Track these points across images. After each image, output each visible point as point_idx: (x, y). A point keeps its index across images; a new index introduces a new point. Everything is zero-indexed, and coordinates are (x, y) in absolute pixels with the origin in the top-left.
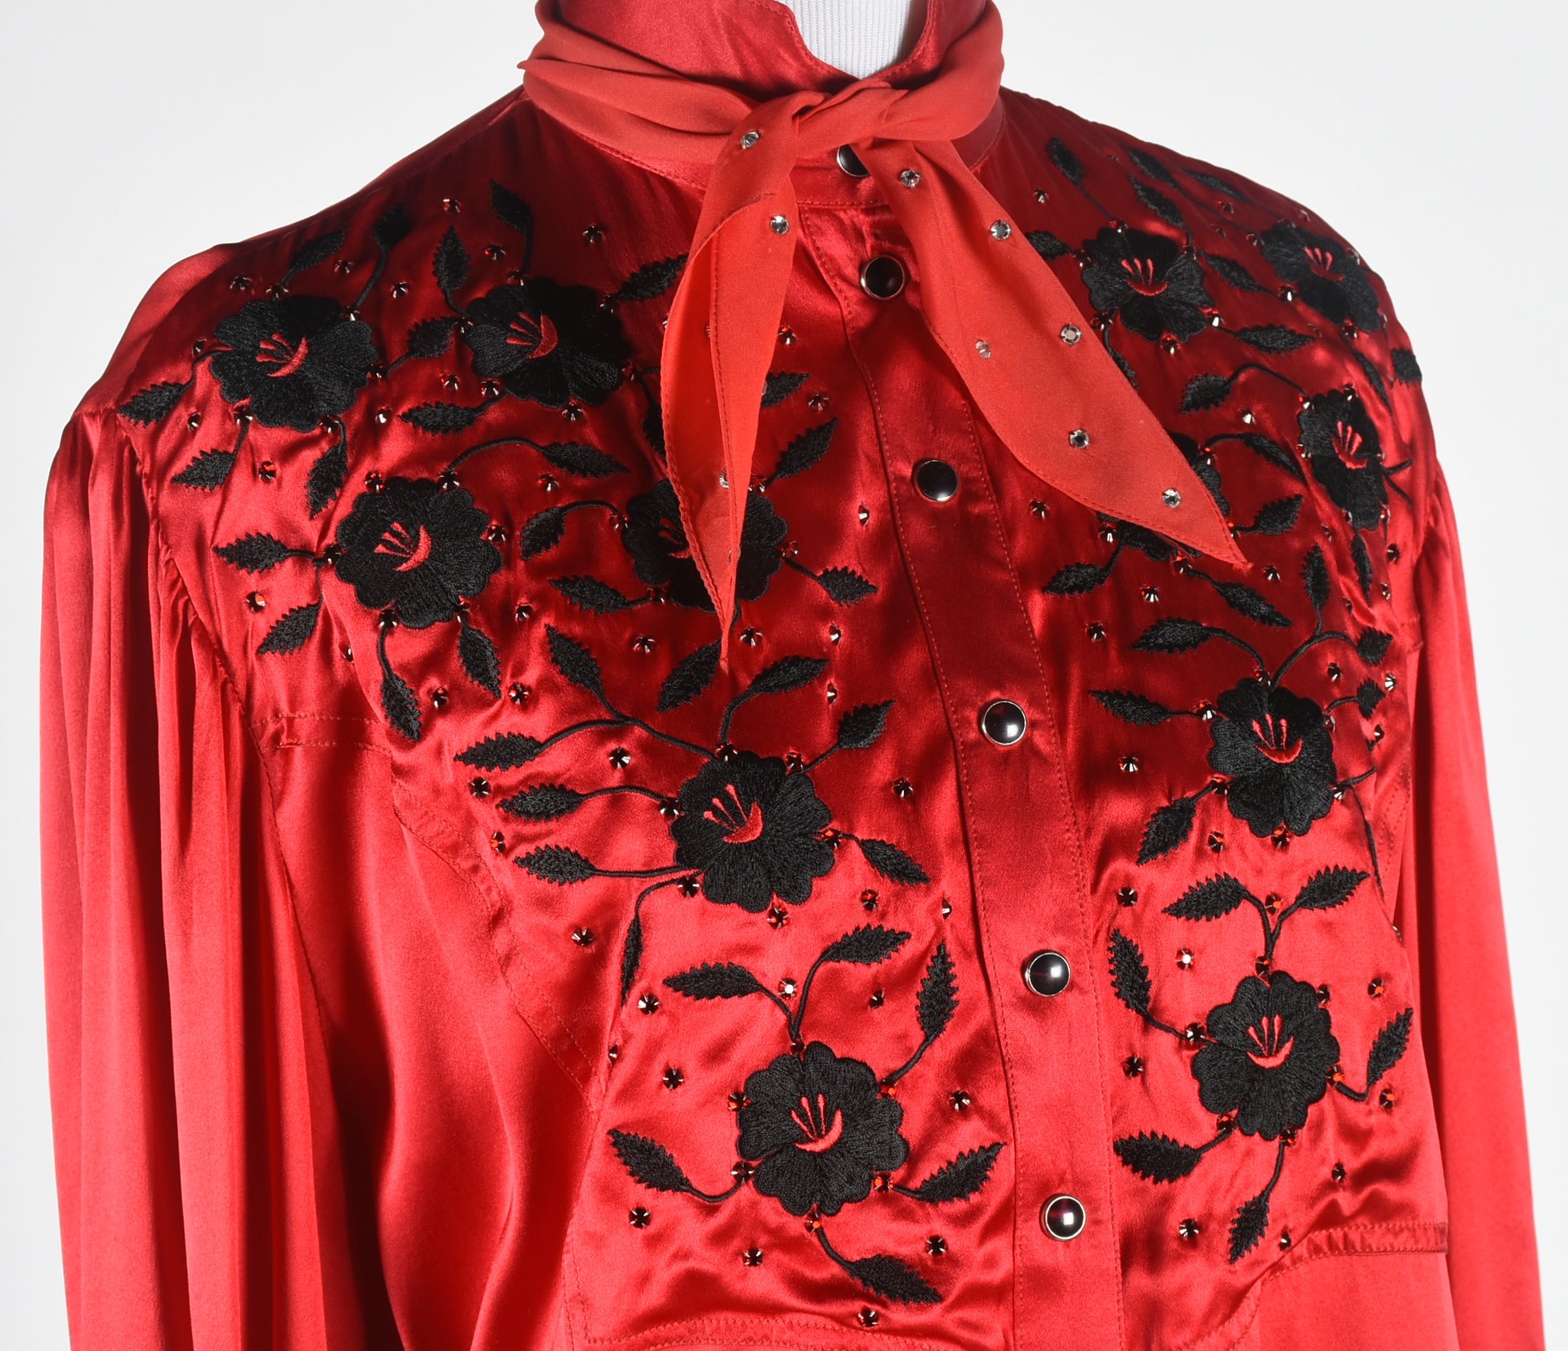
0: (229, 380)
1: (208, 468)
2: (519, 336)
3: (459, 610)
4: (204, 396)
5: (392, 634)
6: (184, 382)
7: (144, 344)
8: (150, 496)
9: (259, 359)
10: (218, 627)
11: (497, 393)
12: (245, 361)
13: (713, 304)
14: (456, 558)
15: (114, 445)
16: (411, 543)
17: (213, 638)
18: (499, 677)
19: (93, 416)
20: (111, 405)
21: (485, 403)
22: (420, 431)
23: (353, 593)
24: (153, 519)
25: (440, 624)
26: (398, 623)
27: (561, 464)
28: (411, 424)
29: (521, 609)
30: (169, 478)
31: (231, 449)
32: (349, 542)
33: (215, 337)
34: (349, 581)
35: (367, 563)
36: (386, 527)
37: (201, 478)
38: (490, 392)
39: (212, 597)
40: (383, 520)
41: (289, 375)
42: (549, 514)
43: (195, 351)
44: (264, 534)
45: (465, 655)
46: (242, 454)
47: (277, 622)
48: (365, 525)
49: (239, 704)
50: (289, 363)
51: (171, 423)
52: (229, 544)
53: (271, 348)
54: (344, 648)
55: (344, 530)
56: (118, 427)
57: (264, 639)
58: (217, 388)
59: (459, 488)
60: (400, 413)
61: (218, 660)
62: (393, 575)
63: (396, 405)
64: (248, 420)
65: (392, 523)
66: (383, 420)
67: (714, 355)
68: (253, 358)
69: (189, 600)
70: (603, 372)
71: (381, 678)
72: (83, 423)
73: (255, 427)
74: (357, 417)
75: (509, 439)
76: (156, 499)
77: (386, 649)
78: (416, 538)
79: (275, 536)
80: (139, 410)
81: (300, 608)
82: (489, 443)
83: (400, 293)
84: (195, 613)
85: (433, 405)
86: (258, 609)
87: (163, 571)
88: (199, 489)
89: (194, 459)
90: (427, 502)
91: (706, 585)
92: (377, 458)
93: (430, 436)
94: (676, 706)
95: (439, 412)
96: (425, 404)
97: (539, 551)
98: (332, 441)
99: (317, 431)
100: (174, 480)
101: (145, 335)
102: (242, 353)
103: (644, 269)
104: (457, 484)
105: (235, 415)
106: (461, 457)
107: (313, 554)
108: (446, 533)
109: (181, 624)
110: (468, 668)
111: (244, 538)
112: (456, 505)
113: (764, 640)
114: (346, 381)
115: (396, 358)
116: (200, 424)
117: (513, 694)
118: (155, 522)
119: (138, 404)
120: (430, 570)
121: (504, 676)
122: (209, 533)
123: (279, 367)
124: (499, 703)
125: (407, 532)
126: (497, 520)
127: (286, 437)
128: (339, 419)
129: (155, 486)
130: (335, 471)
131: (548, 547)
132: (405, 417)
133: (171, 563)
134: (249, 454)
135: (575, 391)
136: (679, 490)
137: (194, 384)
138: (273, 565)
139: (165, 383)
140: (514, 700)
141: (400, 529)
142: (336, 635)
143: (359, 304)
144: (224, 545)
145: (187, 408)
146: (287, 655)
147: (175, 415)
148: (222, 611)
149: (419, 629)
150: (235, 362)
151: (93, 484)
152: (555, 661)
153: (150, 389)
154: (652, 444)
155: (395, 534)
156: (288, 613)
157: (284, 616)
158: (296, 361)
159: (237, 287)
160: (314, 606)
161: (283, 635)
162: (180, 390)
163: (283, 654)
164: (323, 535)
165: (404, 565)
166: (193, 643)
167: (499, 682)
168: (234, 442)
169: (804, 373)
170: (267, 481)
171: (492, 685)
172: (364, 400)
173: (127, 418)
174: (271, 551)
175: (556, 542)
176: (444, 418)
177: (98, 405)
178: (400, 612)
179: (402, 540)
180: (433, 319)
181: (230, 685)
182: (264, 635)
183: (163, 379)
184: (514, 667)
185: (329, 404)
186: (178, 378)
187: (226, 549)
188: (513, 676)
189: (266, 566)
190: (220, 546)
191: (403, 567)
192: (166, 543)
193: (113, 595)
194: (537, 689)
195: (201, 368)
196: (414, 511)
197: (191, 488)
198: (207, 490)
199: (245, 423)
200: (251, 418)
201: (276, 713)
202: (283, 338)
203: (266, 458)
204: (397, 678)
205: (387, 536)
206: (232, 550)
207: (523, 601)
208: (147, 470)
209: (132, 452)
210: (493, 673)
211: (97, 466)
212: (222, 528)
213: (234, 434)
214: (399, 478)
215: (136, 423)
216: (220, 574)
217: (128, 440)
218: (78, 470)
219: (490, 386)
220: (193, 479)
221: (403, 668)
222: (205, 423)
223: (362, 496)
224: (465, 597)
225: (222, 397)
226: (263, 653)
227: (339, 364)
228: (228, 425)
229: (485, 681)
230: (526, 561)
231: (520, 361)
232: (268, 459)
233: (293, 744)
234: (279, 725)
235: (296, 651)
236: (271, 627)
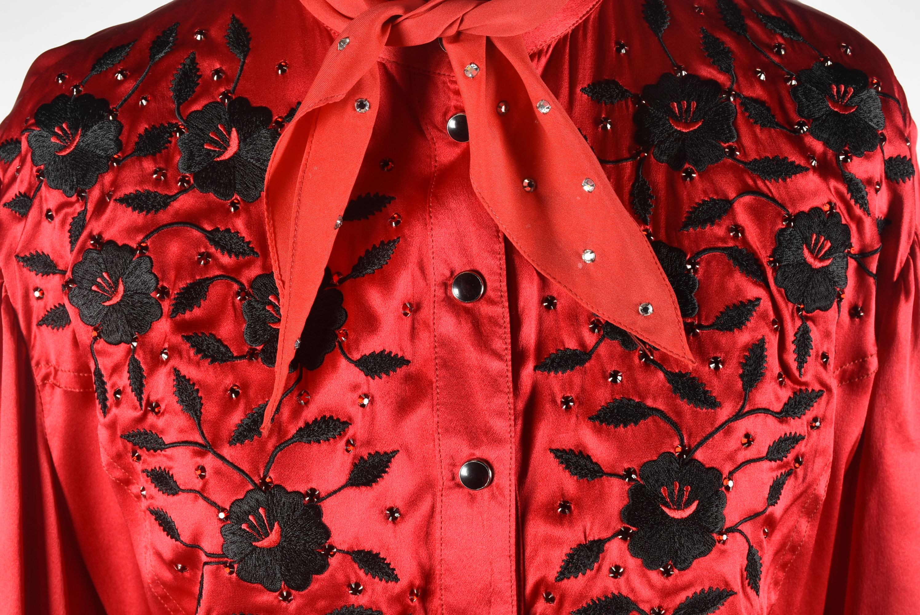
2: (214, 142)
5: (97, 343)
11: (187, 186)
16: (113, 287)
22: (130, 210)
25: (124, 345)
26: (102, 336)
27: (216, 244)
28: (124, 205)
31: (32, 195)
36: (100, 273)
41: (67, 155)
46: (37, 201)
50: (68, 146)
52: (25, 254)
57: (42, 317)
58: (30, 153)
69: (4, 282)
74: (96, 193)
79: (51, 257)
82: (173, 224)
83: (142, 103)
89: (16, 195)
90: (125, 261)
93: (137, 214)
98: (82, 206)
99: (75, 198)
104: (145, 252)
105: (36, 174)
106: (152, 233)
110: (131, 383)
111: (35, 254)
113: (311, 400)
115: (127, 153)
123: (63, 149)
124: (142, 412)
127: (60, 198)
132: (120, 200)
138: (49, 275)
149: (113, 344)
157: (55, 306)
161: (54, 318)
163: (53, 329)
166: (2, 309)
167: (142, 399)
168: (33, 192)
170: (48, 222)
171: (139, 399)
174: (48, 265)
176: (147, 202)
178: (102, 331)
180: (161, 124)
182: (42, 314)
187: (23, 257)
189: (46, 273)
190: (20, 255)
191: (108, 303)
195: (24, 138)
196: (117, 266)
199: (40, 181)
200: (43, 179)
202: (68, 127)
203: (49, 206)
204: (101, 370)
206: (26, 258)
213: (34, 186)
214: (112, 242)
219: (183, 180)
220: (15, 208)
223: (88, 250)
225: (31, 160)
228: (32, 179)
230: (171, 319)
232: (51, 208)
233: (56, 385)
234: (49, 370)
235: (60, 330)
236: (47, 311)
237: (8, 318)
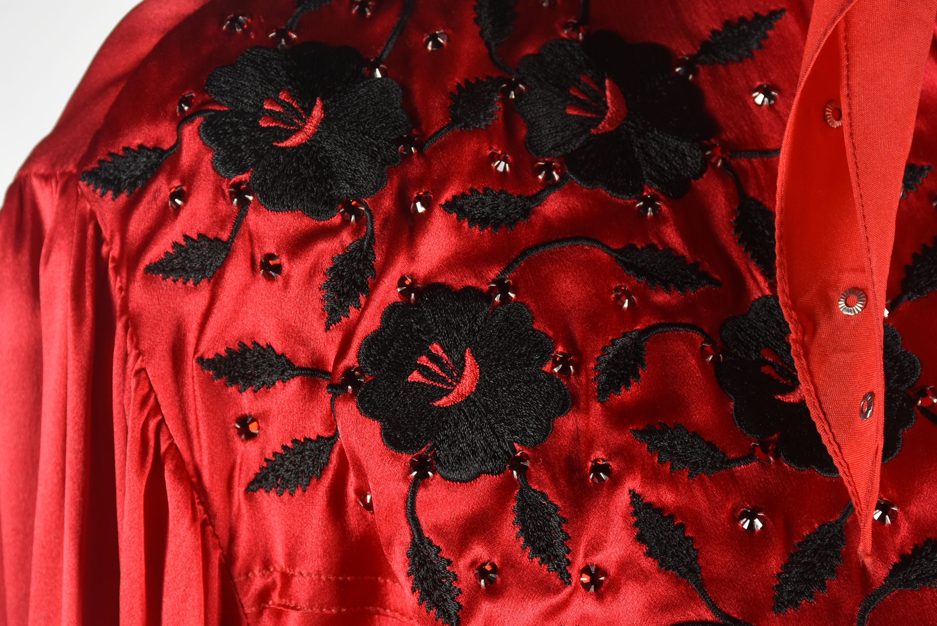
0: (224, 148)
1: (192, 257)
2: (580, 104)
3: (516, 463)
4: (191, 166)
5: (425, 486)
6: (166, 146)
7: (114, 94)
8: (118, 285)
9: (263, 124)
10: (197, 455)
11: (557, 177)
12: (245, 125)
13: (844, 82)
14: (512, 393)
15: (75, 218)
16: (453, 370)
17: (190, 468)
18: (568, 556)
19: (46, 178)
20: (71, 167)
21: (542, 191)
22: (466, 224)
23: (377, 431)
24: (121, 315)
25: (489, 478)
26: (433, 473)
27: (639, 272)
28: (455, 215)
29: (597, 469)
30: (142, 267)
31: (225, 236)
32: (376, 365)
33: (206, 91)
34: (374, 417)
35: (397, 394)
36: (423, 349)
37: (184, 269)
38: (549, 176)
39: (192, 418)
40: (419, 338)
41: (300, 146)
42: (626, 340)
43: (182, 109)
44: (262, 343)
45: (523, 522)
46: (241, 245)
47: (275, 454)
48: (396, 345)
49: (219, 551)
50: (299, 129)
51: (148, 198)
52: (217, 354)
53: (277, 109)
54: (361, 493)
55: (369, 349)
56: (79, 197)
57: (256, 474)
58: (208, 157)
59: (515, 301)
60: (443, 201)
61: (196, 496)
62: (430, 411)
63: (439, 190)
64: (248, 200)
65: (430, 344)
66: (421, 209)
67: (849, 150)
68: (255, 121)
69: (163, 420)
70: (684, 155)
71: (409, 540)
72: (31, 186)
73: (255, 209)
74: (387, 203)
75: (576, 239)
76: (125, 290)
77: (418, 505)
78: (460, 365)
79: (278, 347)
80: (106, 178)
81: (307, 440)
82: (550, 243)
83: (437, 44)
84: (170, 437)
85: (481, 192)
86: (251, 436)
87: (133, 382)
88: (180, 284)
89: (175, 245)
90: (475, 318)
91: (825, 440)
92: (412, 259)
93: (477, 231)
94: (797, 604)
95: (488, 200)
96: (471, 190)
97: (618, 389)
98: (356, 231)
99: (337, 220)
100: (148, 269)
101: (113, 82)
102: (241, 114)
103: (728, 24)
104: (512, 295)
105: (231, 193)
106: (516, 261)
107: (327, 373)
108: (499, 360)
109: (151, 451)
110: (527, 541)
111: (236, 347)
112: (512, 324)
113: (900, 514)
114: (373, 156)
115: (437, 128)
116: (185, 201)
117: (585, 579)
118: (124, 319)
119: (106, 170)
120: (476, 406)
121: (575, 556)
122: (191, 338)
123: (289, 135)
124: (569, 589)
125: (450, 356)
126: (564, 346)
127: (297, 225)
128: (365, 205)
129: (124, 274)
130: (359, 271)
131: (628, 384)
132: (449, 207)
133: (143, 375)
134: (247, 243)
135: (652, 178)
136: (791, 317)
137: (180, 151)
138: (274, 384)
139: (141, 146)
140: (586, 586)
141: (441, 352)
142: (352, 479)
143: (385, 56)
144: (211, 355)
145: (169, 180)
146: (286, 496)
147: (154, 187)
148: (204, 436)
149: (462, 482)
150: (232, 125)
151: (47, 262)
152: (640, 539)
153: (121, 153)
154: (746, 250)
155: (434, 359)
156: (289, 444)
157: (284, 447)
158: (310, 128)
159: (231, 27)
160: (329, 439)
161: (282, 471)
162: (161, 156)
163: (280, 495)
164: (341, 354)
165: (445, 399)
166: (167, 474)
167: (569, 563)
168: (229, 226)
169: (925, 164)
170: (269, 278)
171: (559, 566)
172: (396, 181)
173: (91, 187)
174: (271, 366)
175: (637, 376)
176: (494, 208)
177: (53, 166)
178: (438, 460)
179: (442, 366)
180: (477, 79)
181: (210, 528)
182: (255, 469)
183: (138, 141)
184: (589, 543)
185: (352, 185)
186: (159, 141)
187: (213, 360)
188: (586, 556)
189: (264, 383)
190: (206, 357)
191: (443, 402)
192: (136, 347)
193: (70, 406)
194: (618, 574)
195: (189, 131)
196: (458, 329)
197: (169, 281)
198: (190, 284)
199: (244, 203)
200: (251, 198)
201: (267, 564)
202: (293, 97)
203: (271, 249)
204: (430, 543)
205: (424, 360)
206: (220, 361)
207: (599, 454)
208: (115, 252)
209: (98, 230)
210: (561, 551)
211: (51, 240)
212: (209, 333)
213: (230, 217)
214: (440, 285)
215: (103, 195)
216: (204, 391)
217: (93, 215)
218: (27, 243)
219: (548, 168)
220: (173, 270)
221: (438, 530)
222: (192, 200)
223: (393, 307)
224: (521, 443)
225: (214, 169)
226: (254, 491)
227: (364, 134)
228: (222, 206)
229: (549, 560)
230: (602, 403)
231: (583, 138)
232: (274, 251)
233: (288, 607)
234: (269, 580)
235: (298, 492)
236: (266, 460)
237: (181, 489)
